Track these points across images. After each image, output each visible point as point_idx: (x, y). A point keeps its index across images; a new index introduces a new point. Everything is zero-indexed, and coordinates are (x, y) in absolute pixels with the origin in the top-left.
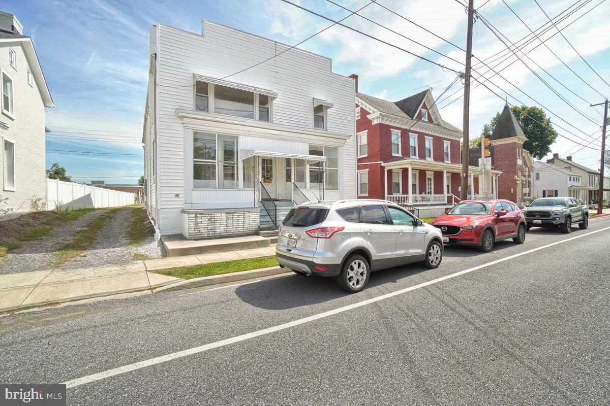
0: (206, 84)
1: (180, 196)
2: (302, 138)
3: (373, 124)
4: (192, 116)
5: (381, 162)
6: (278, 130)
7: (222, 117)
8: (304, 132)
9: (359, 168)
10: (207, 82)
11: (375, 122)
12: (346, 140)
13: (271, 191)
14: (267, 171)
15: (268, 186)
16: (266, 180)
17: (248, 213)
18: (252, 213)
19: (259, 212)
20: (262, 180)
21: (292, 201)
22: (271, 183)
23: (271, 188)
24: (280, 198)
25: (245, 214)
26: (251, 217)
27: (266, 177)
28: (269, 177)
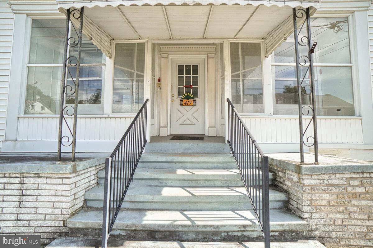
13: (194, 121)
14: (188, 86)
15: (188, 112)
16: (184, 101)
17: (36, 177)
18: (47, 178)
19: (69, 178)
20: (177, 100)
21: (226, 142)
22: (194, 106)
23: (195, 115)
24: (212, 133)
25: (27, 180)
26: (42, 190)
27: (184, 95)
28: (190, 95)
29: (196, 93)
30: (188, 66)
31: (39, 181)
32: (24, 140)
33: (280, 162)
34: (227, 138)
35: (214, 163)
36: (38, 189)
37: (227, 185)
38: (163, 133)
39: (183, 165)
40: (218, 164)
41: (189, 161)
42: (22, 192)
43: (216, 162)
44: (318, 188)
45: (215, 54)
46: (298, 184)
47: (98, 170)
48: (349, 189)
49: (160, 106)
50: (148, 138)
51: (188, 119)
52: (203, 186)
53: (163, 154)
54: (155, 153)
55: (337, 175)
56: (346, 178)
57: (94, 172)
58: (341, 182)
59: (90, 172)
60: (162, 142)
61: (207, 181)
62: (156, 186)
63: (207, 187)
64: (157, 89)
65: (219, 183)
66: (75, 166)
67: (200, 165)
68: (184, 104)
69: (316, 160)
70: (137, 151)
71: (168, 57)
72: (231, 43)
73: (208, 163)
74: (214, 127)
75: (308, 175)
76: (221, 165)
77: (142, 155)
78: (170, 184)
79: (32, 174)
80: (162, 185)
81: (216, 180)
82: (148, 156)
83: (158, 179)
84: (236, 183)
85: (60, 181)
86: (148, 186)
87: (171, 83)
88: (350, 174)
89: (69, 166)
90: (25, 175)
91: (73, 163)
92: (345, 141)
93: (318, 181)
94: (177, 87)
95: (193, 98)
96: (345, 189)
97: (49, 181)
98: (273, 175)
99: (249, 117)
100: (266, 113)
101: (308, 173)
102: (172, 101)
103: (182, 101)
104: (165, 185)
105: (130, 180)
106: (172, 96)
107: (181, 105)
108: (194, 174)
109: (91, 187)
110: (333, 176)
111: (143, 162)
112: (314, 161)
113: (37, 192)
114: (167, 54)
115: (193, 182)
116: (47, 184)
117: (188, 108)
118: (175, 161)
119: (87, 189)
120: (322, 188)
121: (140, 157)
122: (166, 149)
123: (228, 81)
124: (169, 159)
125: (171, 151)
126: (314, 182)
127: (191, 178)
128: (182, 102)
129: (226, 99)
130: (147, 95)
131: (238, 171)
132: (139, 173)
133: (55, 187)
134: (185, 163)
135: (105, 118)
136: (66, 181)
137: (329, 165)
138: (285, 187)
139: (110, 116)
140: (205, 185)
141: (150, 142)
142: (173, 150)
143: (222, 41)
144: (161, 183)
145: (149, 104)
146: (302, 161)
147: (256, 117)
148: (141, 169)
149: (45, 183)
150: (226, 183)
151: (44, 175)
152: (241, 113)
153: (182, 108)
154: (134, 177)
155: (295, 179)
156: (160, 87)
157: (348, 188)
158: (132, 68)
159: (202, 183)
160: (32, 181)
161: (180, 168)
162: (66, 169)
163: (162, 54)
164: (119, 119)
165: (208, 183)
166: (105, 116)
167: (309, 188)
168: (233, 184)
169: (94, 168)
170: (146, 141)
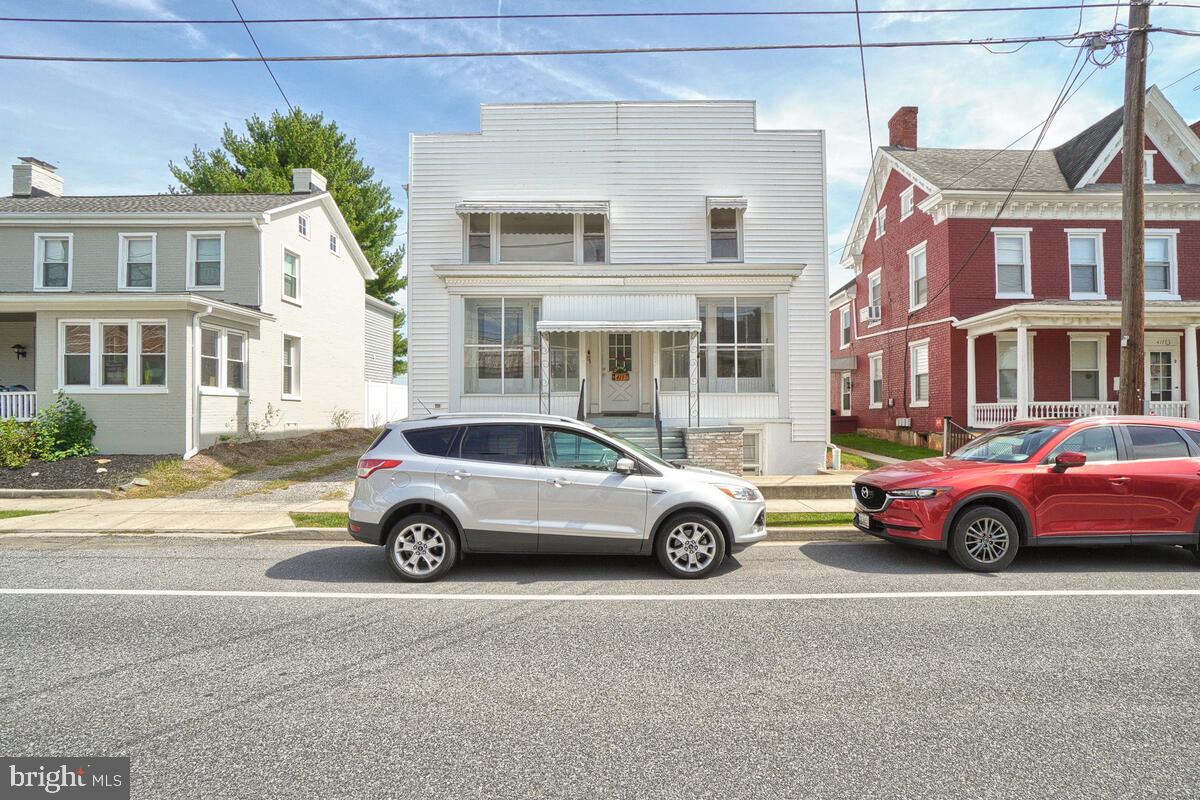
0: (486, 217)
1: (442, 407)
2: (677, 286)
3: (935, 224)
4: (461, 273)
5: (953, 318)
6: (617, 277)
7: (511, 269)
8: (676, 273)
10: (487, 212)
11: (939, 218)
12: (794, 277)
13: (628, 397)
14: (620, 358)
15: (621, 387)
16: (616, 376)
20: (609, 375)
22: (628, 380)
23: (628, 390)
24: (646, 410)
27: (616, 368)
28: (623, 369)
29: (629, 367)
30: (620, 336)
50: (585, 415)
51: (621, 394)
68: (616, 379)
74: (648, 404)
87: (602, 356)
94: (609, 359)
95: (626, 372)
102: (603, 375)
103: (614, 375)
106: (603, 369)
107: (614, 379)
117: (622, 382)
123: (656, 360)
128: (614, 377)
129: (655, 379)
130: (583, 374)
145: (585, 383)
153: (613, 383)
156: (590, 360)
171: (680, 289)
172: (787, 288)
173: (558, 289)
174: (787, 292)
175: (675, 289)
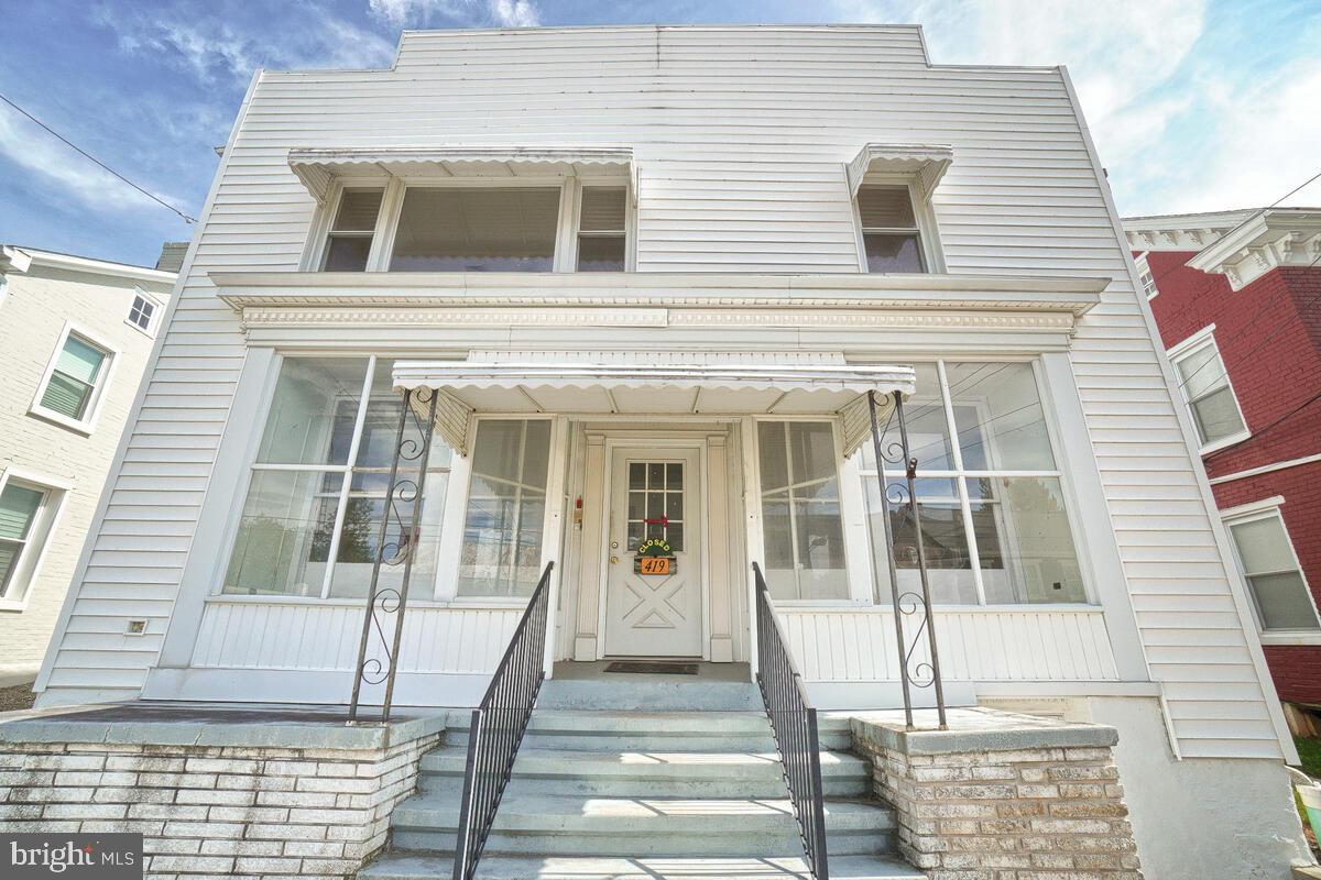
2: (798, 331)
3: (1235, 287)
6: (651, 307)
9: (1226, 497)
12: (1077, 316)
13: (672, 617)
14: (656, 522)
15: (655, 590)
16: (645, 562)
17: (294, 760)
18: (319, 761)
19: (372, 763)
20: (627, 560)
21: (754, 680)
22: (672, 574)
23: (673, 600)
24: (721, 653)
25: (271, 767)
26: (304, 792)
27: (646, 544)
28: (661, 545)
29: (676, 540)
30: (657, 469)
31: (300, 768)
32: (208, 666)
33: (876, 728)
34: (755, 669)
35: (719, 735)
36: (295, 791)
37: (749, 794)
38: (585, 652)
39: (640, 742)
40: (728, 740)
41: (654, 730)
42: (257, 796)
43: (723, 733)
44: (949, 788)
45: (727, 438)
46: (909, 781)
47: (423, 749)
48: (1023, 790)
49: (579, 572)
50: (548, 668)
51: (654, 611)
52: (689, 796)
53: (584, 712)
54: (565, 708)
55: (990, 755)
56: (1013, 764)
57: (413, 756)
58: (1001, 773)
59: (406, 752)
60: (584, 678)
61: (697, 784)
62: (570, 796)
63: (699, 799)
64: (571, 525)
65: (731, 789)
66: (388, 732)
67: (683, 742)
68: (644, 570)
69: (943, 721)
70: (523, 704)
71: (603, 445)
72: (761, 424)
73: (703, 735)
74: (728, 637)
75: (923, 756)
76: (737, 742)
77: (534, 713)
78: (605, 792)
79: (287, 751)
80: (582, 792)
81: (722, 780)
82: (546, 716)
83: (574, 778)
84: (772, 787)
85: (349, 770)
86: (547, 795)
87: (612, 512)
88: (1019, 753)
89: (378, 733)
90: (269, 753)
91: (385, 725)
92: (1042, 675)
93: (948, 771)
94: (627, 521)
95: (670, 552)
96: (1011, 791)
97: (325, 769)
98: (865, 766)
99: (813, 610)
100: (854, 599)
101: (920, 751)
102: (612, 560)
103: (640, 561)
104: (593, 793)
105: (507, 777)
106: (613, 546)
107: (637, 571)
108: (666, 762)
109: (404, 796)
110: (982, 759)
111: (534, 733)
112: (938, 723)
113: (290, 799)
114: (602, 437)
115: (663, 785)
116: (317, 777)
117: (654, 580)
118: (617, 729)
119: (398, 799)
120: (958, 790)
121: (527, 716)
122: (594, 698)
123: (754, 518)
124: (602, 723)
125: (608, 703)
126: (939, 774)
127: (658, 773)
128: (638, 564)
129: (750, 563)
130: (550, 550)
131: (777, 757)
132: (526, 761)
133: (336, 786)
134: (643, 734)
135: (439, 609)
136: (364, 770)
137: (969, 732)
138: (889, 796)
139: (452, 605)
140: (694, 793)
141: (553, 678)
142: (613, 702)
143: (737, 420)
144: (581, 787)
145: (554, 574)
146: (910, 724)
147: (828, 610)
148: (529, 751)
149: (313, 774)
150: (747, 788)
151: (314, 755)
152: (796, 598)
153: (636, 581)
154: (515, 769)
155: (902, 769)
156: (580, 521)
157: (1019, 787)
158: (513, 477)
159: (685, 788)
160: (284, 768)
161: (630, 751)
162: (370, 739)
163: (589, 437)
164: (474, 613)
165: (701, 785)
166: (437, 605)
167: (929, 789)
168: (765, 790)
169: (414, 744)
170: (542, 675)
171: (804, 337)
172: (1063, 340)
173: (505, 335)
174: (1064, 350)
175: (793, 337)
